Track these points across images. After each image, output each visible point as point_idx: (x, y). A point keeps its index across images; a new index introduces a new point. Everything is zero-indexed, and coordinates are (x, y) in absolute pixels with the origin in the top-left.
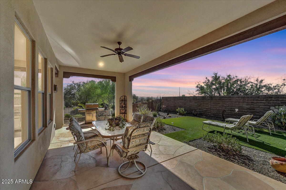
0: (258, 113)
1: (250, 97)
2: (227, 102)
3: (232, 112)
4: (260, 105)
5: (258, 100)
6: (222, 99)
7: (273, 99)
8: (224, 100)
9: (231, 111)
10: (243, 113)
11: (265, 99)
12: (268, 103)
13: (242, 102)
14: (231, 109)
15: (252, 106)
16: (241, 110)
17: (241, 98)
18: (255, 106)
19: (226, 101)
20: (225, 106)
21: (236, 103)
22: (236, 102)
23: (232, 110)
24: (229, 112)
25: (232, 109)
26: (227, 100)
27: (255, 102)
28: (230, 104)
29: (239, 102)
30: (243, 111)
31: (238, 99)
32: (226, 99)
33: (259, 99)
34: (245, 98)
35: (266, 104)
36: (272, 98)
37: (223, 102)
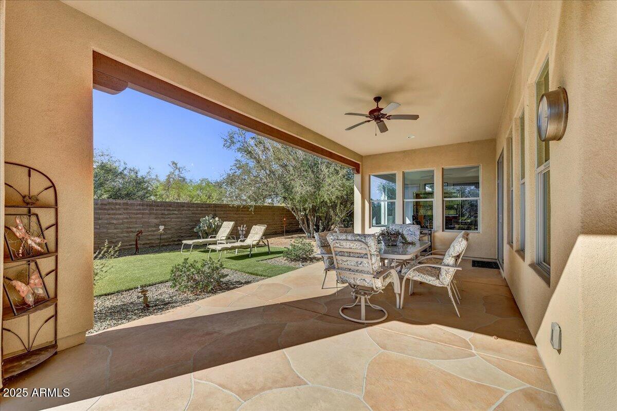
0: (170, 230)
1: (160, 205)
2: (120, 214)
3: (131, 234)
4: (173, 218)
5: (169, 210)
6: (107, 207)
7: (185, 208)
8: (112, 209)
9: (127, 232)
10: (150, 233)
11: (177, 209)
12: (181, 214)
13: (148, 214)
14: (128, 228)
15: (162, 220)
16: (147, 229)
17: (147, 206)
18: (166, 220)
19: (118, 212)
20: (115, 224)
21: (137, 216)
22: (137, 214)
23: (130, 230)
24: (124, 236)
25: (131, 228)
26: (119, 209)
27: (166, 212)
28: (127, 218)
29: (143, 214)
30: (150, 229)
31: (141, 207)
32: (117, 207)
33: (171, 208)
34: (152, 206)
35: (178, 216)
36: (184, 206)
37: (109, 214)
